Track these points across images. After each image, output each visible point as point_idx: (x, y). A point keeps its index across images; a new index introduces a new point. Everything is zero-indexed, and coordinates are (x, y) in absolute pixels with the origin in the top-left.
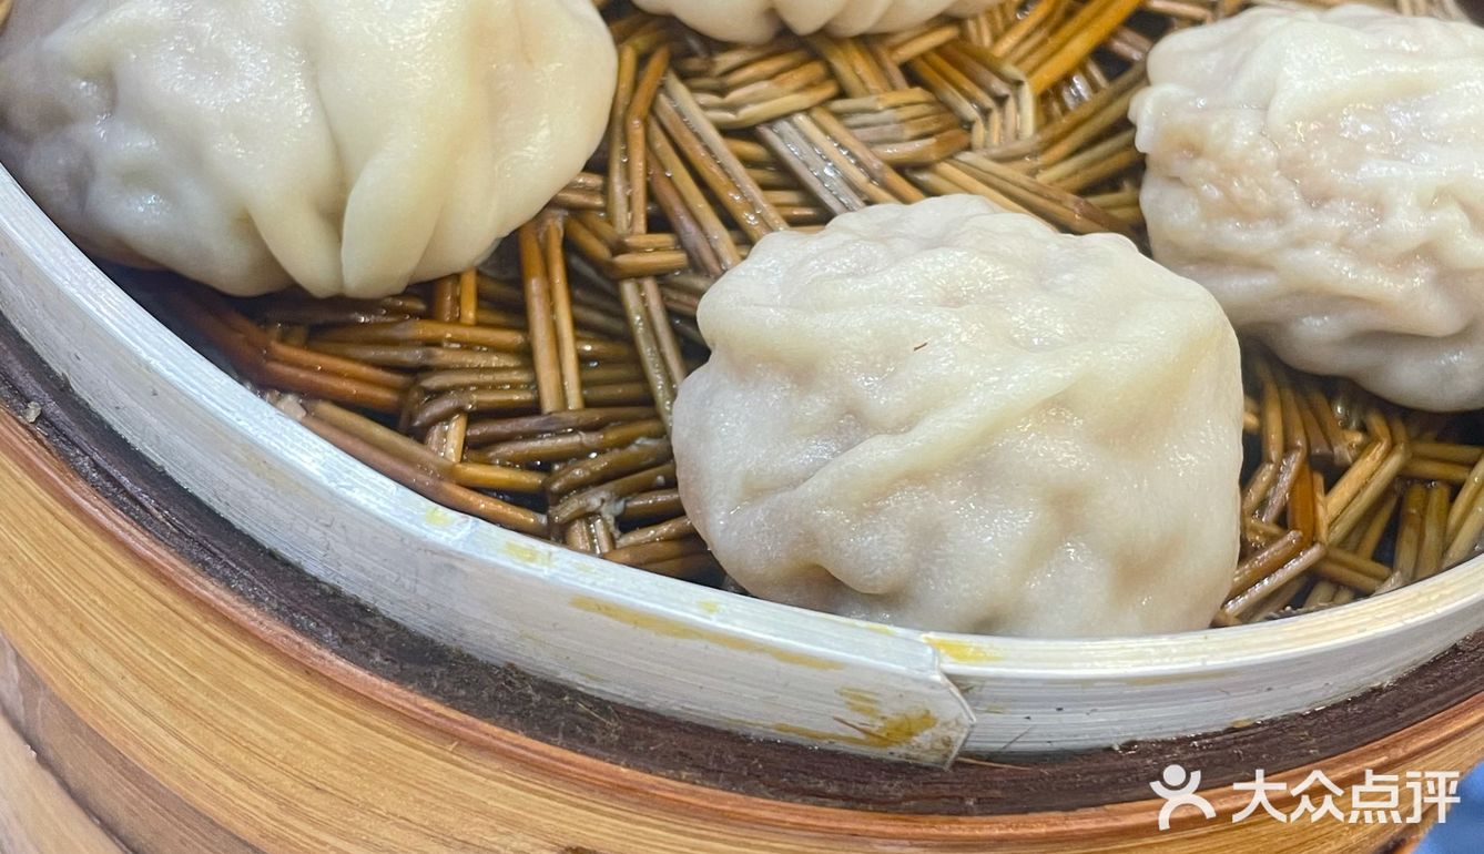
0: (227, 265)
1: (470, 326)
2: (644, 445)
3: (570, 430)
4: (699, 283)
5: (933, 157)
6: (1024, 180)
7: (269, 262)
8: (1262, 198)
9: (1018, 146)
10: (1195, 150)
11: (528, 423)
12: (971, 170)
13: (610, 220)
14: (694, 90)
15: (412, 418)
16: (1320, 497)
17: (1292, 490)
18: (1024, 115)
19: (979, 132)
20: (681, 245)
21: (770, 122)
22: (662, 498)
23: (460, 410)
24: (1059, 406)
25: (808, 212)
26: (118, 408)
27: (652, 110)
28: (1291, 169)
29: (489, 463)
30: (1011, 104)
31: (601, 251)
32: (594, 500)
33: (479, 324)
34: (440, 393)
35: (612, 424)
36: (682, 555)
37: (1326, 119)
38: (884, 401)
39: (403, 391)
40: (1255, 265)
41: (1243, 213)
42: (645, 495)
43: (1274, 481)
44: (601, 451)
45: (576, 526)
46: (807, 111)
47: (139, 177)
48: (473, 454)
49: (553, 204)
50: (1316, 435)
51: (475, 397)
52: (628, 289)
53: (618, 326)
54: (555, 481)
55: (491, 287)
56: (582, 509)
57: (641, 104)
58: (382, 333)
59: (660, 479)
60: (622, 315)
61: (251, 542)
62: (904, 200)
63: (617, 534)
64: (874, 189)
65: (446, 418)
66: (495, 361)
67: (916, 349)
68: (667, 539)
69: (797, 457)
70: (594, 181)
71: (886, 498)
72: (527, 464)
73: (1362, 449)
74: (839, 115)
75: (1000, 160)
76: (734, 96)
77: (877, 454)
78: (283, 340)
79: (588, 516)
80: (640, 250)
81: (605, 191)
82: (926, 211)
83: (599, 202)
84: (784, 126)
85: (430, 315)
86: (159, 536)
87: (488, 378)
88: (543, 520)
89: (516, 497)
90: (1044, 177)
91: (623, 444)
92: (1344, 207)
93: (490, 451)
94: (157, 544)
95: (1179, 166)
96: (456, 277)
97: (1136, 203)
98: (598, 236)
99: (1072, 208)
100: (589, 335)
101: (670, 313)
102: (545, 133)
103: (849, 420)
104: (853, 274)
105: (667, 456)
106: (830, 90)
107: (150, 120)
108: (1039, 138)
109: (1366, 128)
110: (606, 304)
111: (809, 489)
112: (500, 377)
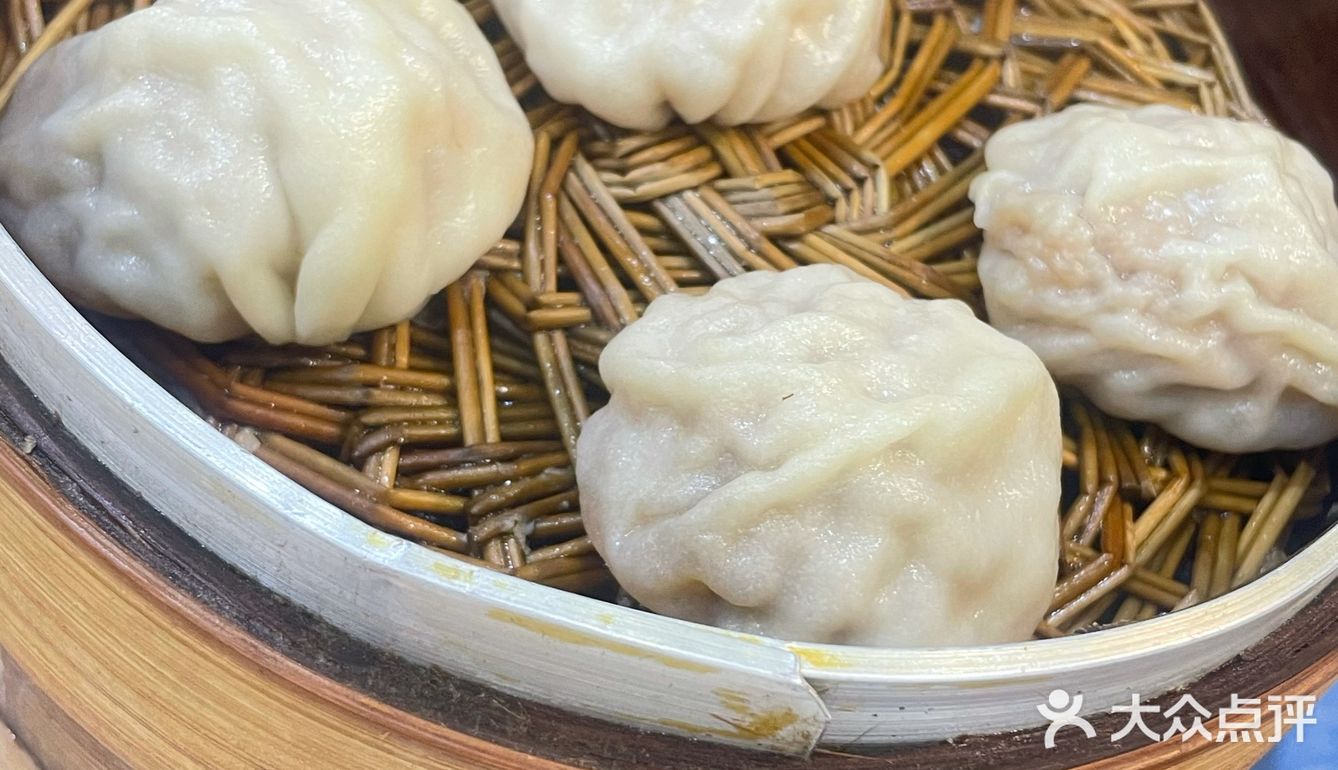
0: (196, 318)
1: (403, 370)
2: (551, 474)
3: (488, 461)
4: (602, 336)
5: (802, 229)
6: (879, 249)
7: (232, 315)
8: (1079, 269)
9: (874, 221)
10: (1024, 229)
11: (453, 455)
12: (835, 241)
13: (526, 281)
14: (599, 169)
15: (352, 449)
16: (1129, 524)
17: (1105, 518)
18: (880, 193)
19: (842, 208)
20: (586, 302)
21: (664, 197)
22: (566, 520)
23: (393, 443)
24: (903, 449)
25: (695, 275)
26: (102, 442)
27: (563, 185)
28: (1105, 246)
29: (417, 489)
30: (869, 185)
31: (518, 307)
32: (508, 522)
33: (412, 368)
34: (376, 428)
35: (525, 456)
36: (585, 570)
37: (1133, 204)
38: (758, 443)
39: (345, 425)
40: (1073, 327)
41: (1063, 281)
42: (554, 517)
43: (1090, 510)
44: (515, 479)
45: (493, 543)
46: (695, 189)
47: (122, 242)
48: (405, 481)
49: (477, 266)
50: (1126, 471)
51: (407, 431)
52: (540, 339)
53: (530, 370)
54: (475, 504)
55: (422, 336)
56: (498, 528)
57: (553, 181)
58: (328, 375)
59: (565, 504)
60: (533, 359)
61: (214, 558)
62: (780, 268)
63: (527, 551)
64: (752, 257)
65: (381, 449)
66: (425, 400)
67: (784, 399)
68: (571, 556)
69: (685, 488)
70: (512, 246)
71: (757, 525)
72: (453, 490)
73: (1165, 484)
74: (723, 193)
75: (859, 232)
76: (633, 175)
77: (750, 487)
78: (242, 380)
79: (502, 536)
80: (550, 306)
81: (522, 255)
82: (797, 278)
83: (516, 264)
84: (675, 201)
85: (369, 360)
86: (135, 554)
87: (418, 415)
88: (464, 538)
89: (441, 518)
90: (896, 248)
91: (534, 473)
92: (1147, 278)
93: (420, 478)
94: (135, 560)
95: (1010, 240)
96: (393, 328)
97: (974, 270)
98: (517, 296)
99: (920, 276)
100: (506, 378)
101: (576, 361)
102: (471, 207)
103: (727, 458)
104: (731, 333)
105: (572, 484)
106: (714, 171)
107: (133, 193)
108: (892, 214)
109: (1167, 212)
110: (522, 352)
111: (692, 516)
112: (428, 414)
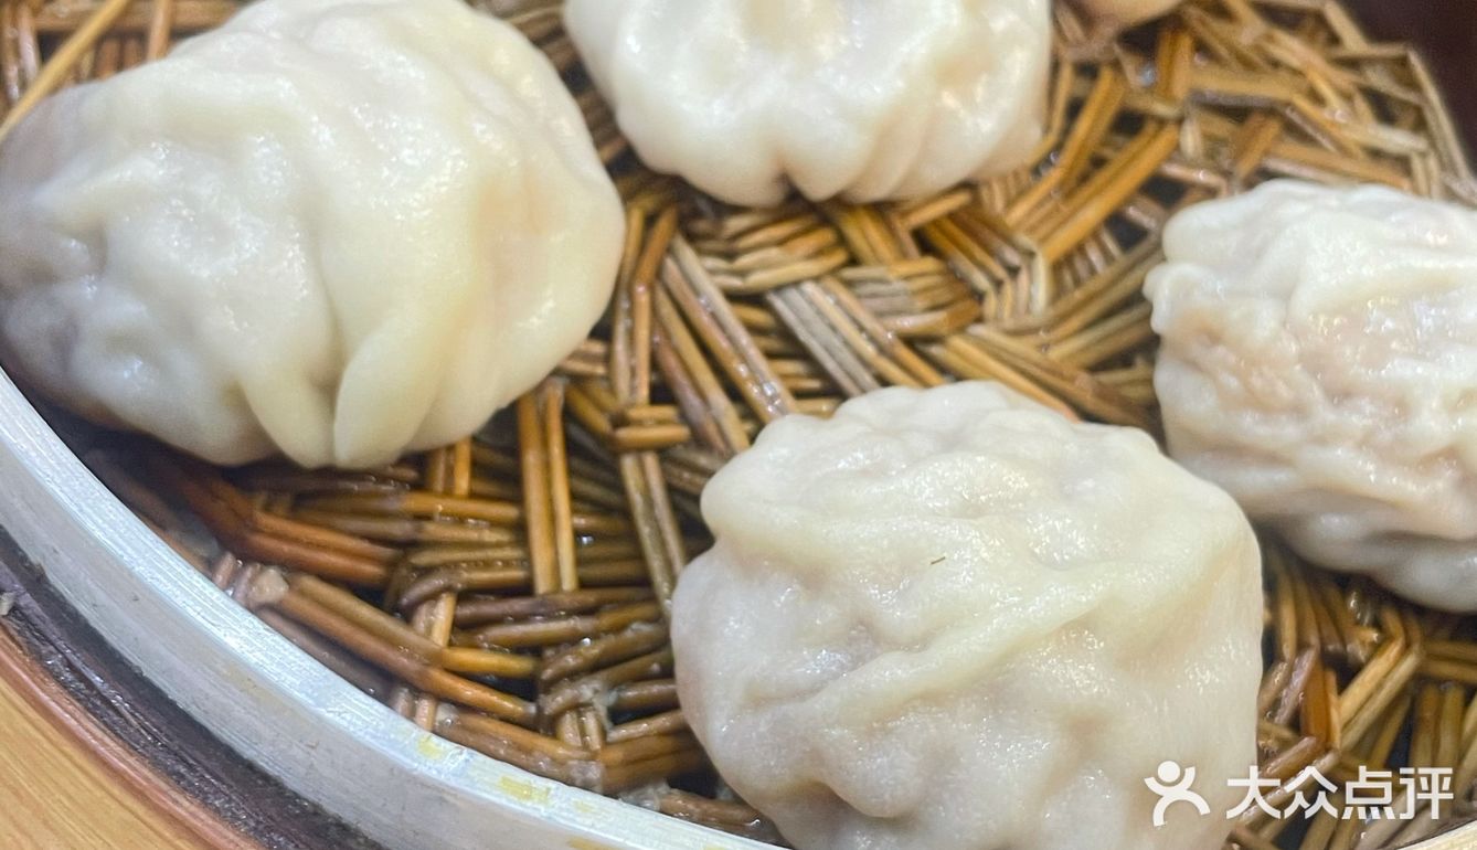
0: (214, 436)
1: (461, 498)
2: (639, 631)
3: (563, 613)
4: (703, 460)
5: (944, 330)
6: (1036, 356)
7: (257, 434)
8: (1284, 392)
9: (1031, 321)
10: (1214, 337)
11: (518, 605)
12: (982, 343)
13: (612, 390)
14: (701, 253)
15: (398, 596)
16: (1333, 697)
17: (1305, 689)
18: (1037, 288)
19: (991, 305)
20: (684, 418)
21: (779, 289)
22: (656, 689)
23: (448, 589)
24: (1080, 627)
25: (814, 384)
27: (659, 273)
28: (1314, 363)
29: (475, 647)
30: (1023, 277)
31: (601, 423)
32: (587, 690)
33: (473, 495)
34: (427, 571)
35: (608, 606)
36: (675, 752)
37: (1351, 313)
38: (897, 615)
39: (391, 565)
40: (1272, 459)
41: (1263, 405)
42: (640, 684)
43: (1287, 681)
44: (595, 636)
45: (568, 716)
46: (817, 279)
47: (126, 343)
48: (462, 637)
49: (557, 372)
50: (1329, 630)
51: (465, 575)
52: (628, 464)
53: (613, 498)
54: (545, 668)
55: (488, 456)
56: (576, 698)
57: (647, 268)
58: (375, 504)
59: (655, 667)
60: (618, 486)
61: (230, 754)
62: (926, 385)
63: (608, 725)
64: (892, 371)
65: (433, 597)
66: (491, 536)
67: (933, 563)
68: (664, 734)
69: (812, 664)
70: (597, 348)
71: (898, 719)
72: (519, 648)
73: (1376, 649)
74: (850, 284)
75: (1016, 333)
76: (744, 261)
77: (890, 674)
78: (267, 509)
79: (578, 707)
80: (639, 423)
81: (607, 359)
82: (946, 400)
83: (600, 370)
84: (793, 294)
85: (420, 486)
87: (478, 555)
88: (532, 709)
89: (504, 684)
90: (1056, 354)
91: (619, 629)
92: (1368, 407)
93: (481, 633)
95: (1196, 350)
96: (451, 448)
97: (1149, 381)
98: (601, 408)
99: (1083, 386)
100: (587, 507)
101: (672, 490)
102: (550, 304)
103: (861, 631)
104: (865, 473)
105: (663, 643)
106: (839, 257)
107: (141, 287)
108: (1052, 312)
109: (1389, 324)
110: (604, 475)
111: (817, 705)
112: (491, 554)
